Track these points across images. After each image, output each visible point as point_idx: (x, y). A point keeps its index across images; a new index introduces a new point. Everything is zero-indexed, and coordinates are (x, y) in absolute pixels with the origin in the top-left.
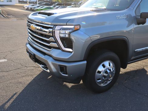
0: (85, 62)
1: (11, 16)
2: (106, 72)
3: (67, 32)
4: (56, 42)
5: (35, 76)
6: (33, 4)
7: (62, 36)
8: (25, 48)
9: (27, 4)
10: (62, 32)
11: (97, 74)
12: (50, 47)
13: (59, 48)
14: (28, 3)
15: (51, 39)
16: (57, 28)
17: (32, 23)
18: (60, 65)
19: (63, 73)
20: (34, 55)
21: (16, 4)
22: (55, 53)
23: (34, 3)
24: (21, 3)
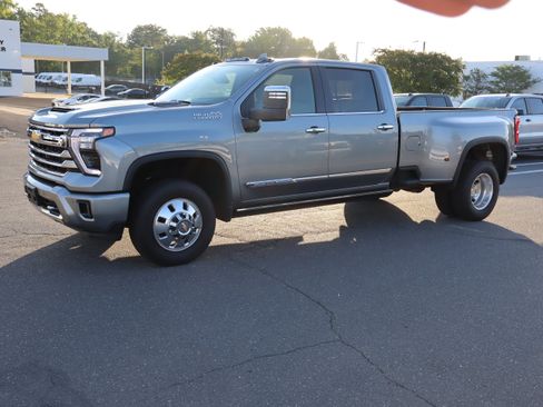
0: (127, 196)
1: (6, 131)
2: (175, 220)
3: (91, 139)
4: (73, 158)
5: (40, 247)
6: (83, 95)
7: (83, 146)
8: (22, 184)
9: (67, 92)
10: (83, 139)
11: (156, 223)
12: (63, 170)
13: (78, 170)
14: (69, 89)
15: (65, 154)
16: (75, 133)
17: (36, 129)
18: (78, 201)
19: (86, 217)
20: (36, 190)
21: (25, 95)
22: (71, 180)
23: (91, 91)
24: (46, 92)
